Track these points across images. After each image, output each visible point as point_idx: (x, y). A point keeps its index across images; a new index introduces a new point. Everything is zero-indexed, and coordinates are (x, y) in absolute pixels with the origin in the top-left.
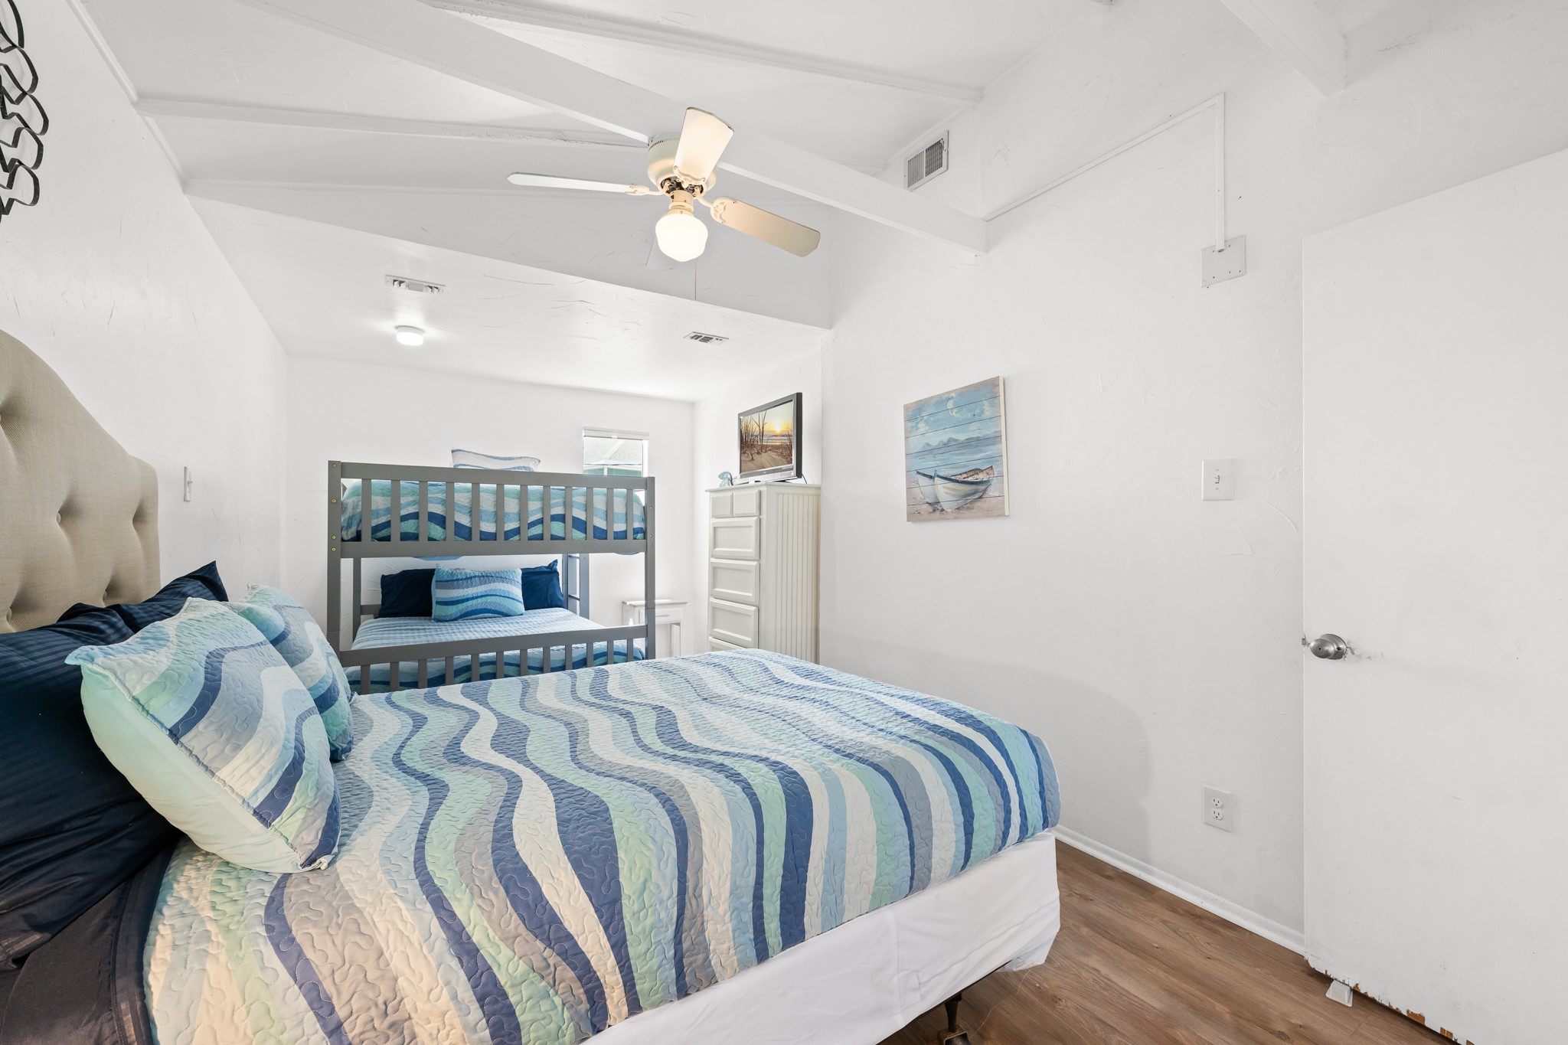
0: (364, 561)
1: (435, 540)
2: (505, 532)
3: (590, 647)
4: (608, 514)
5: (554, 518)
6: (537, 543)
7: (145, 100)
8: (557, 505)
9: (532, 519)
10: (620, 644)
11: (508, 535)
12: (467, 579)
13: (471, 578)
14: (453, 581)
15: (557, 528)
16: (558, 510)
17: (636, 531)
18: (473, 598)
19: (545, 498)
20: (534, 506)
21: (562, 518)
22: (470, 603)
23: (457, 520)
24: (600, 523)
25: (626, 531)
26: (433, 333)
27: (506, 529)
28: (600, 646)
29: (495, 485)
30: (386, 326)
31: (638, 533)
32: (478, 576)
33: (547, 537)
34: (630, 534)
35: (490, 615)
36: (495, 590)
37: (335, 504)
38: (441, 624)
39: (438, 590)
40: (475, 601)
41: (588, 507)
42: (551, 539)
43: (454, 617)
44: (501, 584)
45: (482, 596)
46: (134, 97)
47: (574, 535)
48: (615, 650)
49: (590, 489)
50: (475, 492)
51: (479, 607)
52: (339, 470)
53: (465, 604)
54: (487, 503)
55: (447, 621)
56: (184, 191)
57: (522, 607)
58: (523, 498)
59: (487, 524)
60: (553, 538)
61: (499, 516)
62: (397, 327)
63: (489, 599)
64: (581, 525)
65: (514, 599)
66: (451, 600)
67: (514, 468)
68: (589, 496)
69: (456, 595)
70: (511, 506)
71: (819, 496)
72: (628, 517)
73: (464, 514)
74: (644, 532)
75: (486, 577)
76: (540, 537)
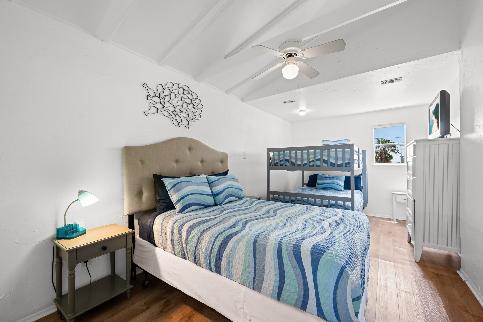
0: (305, 171)
1: (287, 166)
2: (303, 164)
3: (329, 202)
4: (336, 158)
5: (317, 160)
6: (311, 167)
7: (227, 92)
8: (318, 156)
9: (311, 160)
10: (340, 203)
11: (304, 165)
12: (326, 178)
13: (327, 177)
14: (321, 178)
15: (318, 163)
16: (318, 157)
17: (346, 164)
18: (326, 184)
19: (315, 154)
20: (312, 156)
21: (319, 160)
22: (325, 185)
23: (292, 161)
24: (333, 161)
25: (342, 164)
26: (308, 111)
27: (304, 163)
28: (333, 202)
29: (300, 151)
30: (297, 111)
31: (347, 164)
32: (330, 177)
33: (315, 166)
34: (344, 165)
35: (331, 189)
36: (333, 182)
37: (269, 158)
38: (317, 190)
39: (318, 180)
40: (326, 185)
41: (329, 156)
42: (316, 166)
43: (320, 188)
44: (336, 180)
45: (329, 183)
46: (225, 92)
47: (323, 165)
48: (338, 204)
49: (329, 150)
50: (296, 153)
51: (328, 186)
52: (269, 150)
53: (324, 185)
54: (299, 156)
55: (318, 189)
56: (243, 102)
57: (343, 189)
58: (308, 154)
59: (299, 162)
60: (317, 166)
61: (302, 160)
62: (299, 111)
63: (331, 184)
64: (325, 161)
65: (339, 185)
66: (320, 183)
67: (339, 144)
68: (329, 153)
69: (323, 182)
70: (305, 157)
71: (459, 143)
72: (344, 158)
73: (294, 159)
74: (349, 163)
75: (332, 178)
76: (313, 166)
